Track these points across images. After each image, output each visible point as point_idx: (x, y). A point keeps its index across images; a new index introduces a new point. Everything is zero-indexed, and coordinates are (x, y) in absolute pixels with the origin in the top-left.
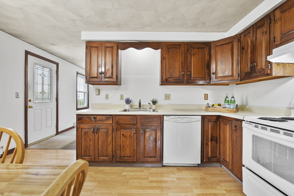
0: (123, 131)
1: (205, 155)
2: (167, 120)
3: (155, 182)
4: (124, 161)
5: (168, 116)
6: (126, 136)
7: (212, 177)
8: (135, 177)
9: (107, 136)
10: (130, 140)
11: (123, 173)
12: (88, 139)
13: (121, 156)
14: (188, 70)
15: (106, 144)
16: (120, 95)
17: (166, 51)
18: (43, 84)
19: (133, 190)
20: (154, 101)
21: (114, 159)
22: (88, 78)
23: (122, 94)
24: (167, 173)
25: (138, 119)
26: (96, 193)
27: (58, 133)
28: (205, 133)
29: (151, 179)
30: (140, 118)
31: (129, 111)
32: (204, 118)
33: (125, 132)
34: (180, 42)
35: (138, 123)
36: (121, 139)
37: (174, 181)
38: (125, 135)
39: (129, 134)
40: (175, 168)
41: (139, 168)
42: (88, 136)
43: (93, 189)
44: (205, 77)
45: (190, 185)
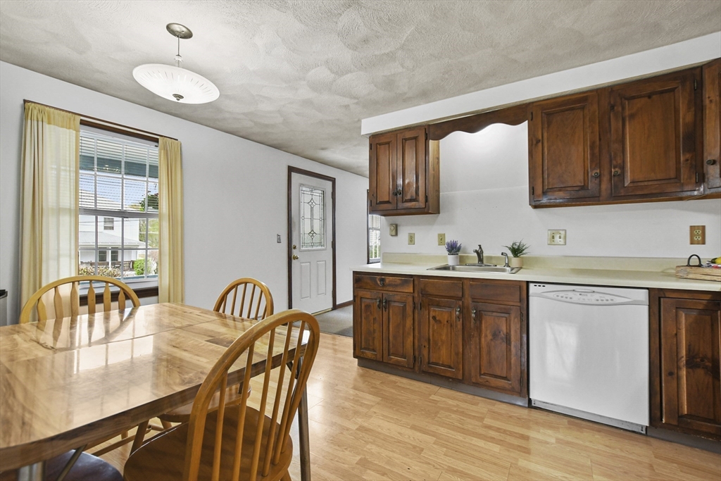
0: (434, 311)
1: (664, 405)
2: (539, 295)
3: (498, 430)
4: (437, 373)
5: (542, 285)
6: (440, 322)
7: (681, 471)
8: (455, 409)
9: (404, 317)
10: (449, 331)
11: (433, 396)
12: (371, 318)
13: (431, 361)
14: (614, 162)
15: (401, 332)
16: (439, 235)
17: (542, 124)
18: (312, 219)
19: (442, 429)
20: (516, 247)
21: (417, 365)
22: (374, 204)
23: (442, 232)
24: (537, 423)
25: (465, 287)
26: (375, 413)
27: (335, 307)
28: (663, 341)
29: (488, 421)
30: (471, 285)
31: (454, 269)
32: (660, 298)
33: (437, 313)
34: (585, 90)
35: (466, 296)
36: (431, 327)
37: (547, 443)
38: (437, 319)
39: (446, 317)
40: (565, 420)
41: (470, 397)
42: (371, 313)
43: (372, 406)
44: (678, 177)
45: (590, 463)
